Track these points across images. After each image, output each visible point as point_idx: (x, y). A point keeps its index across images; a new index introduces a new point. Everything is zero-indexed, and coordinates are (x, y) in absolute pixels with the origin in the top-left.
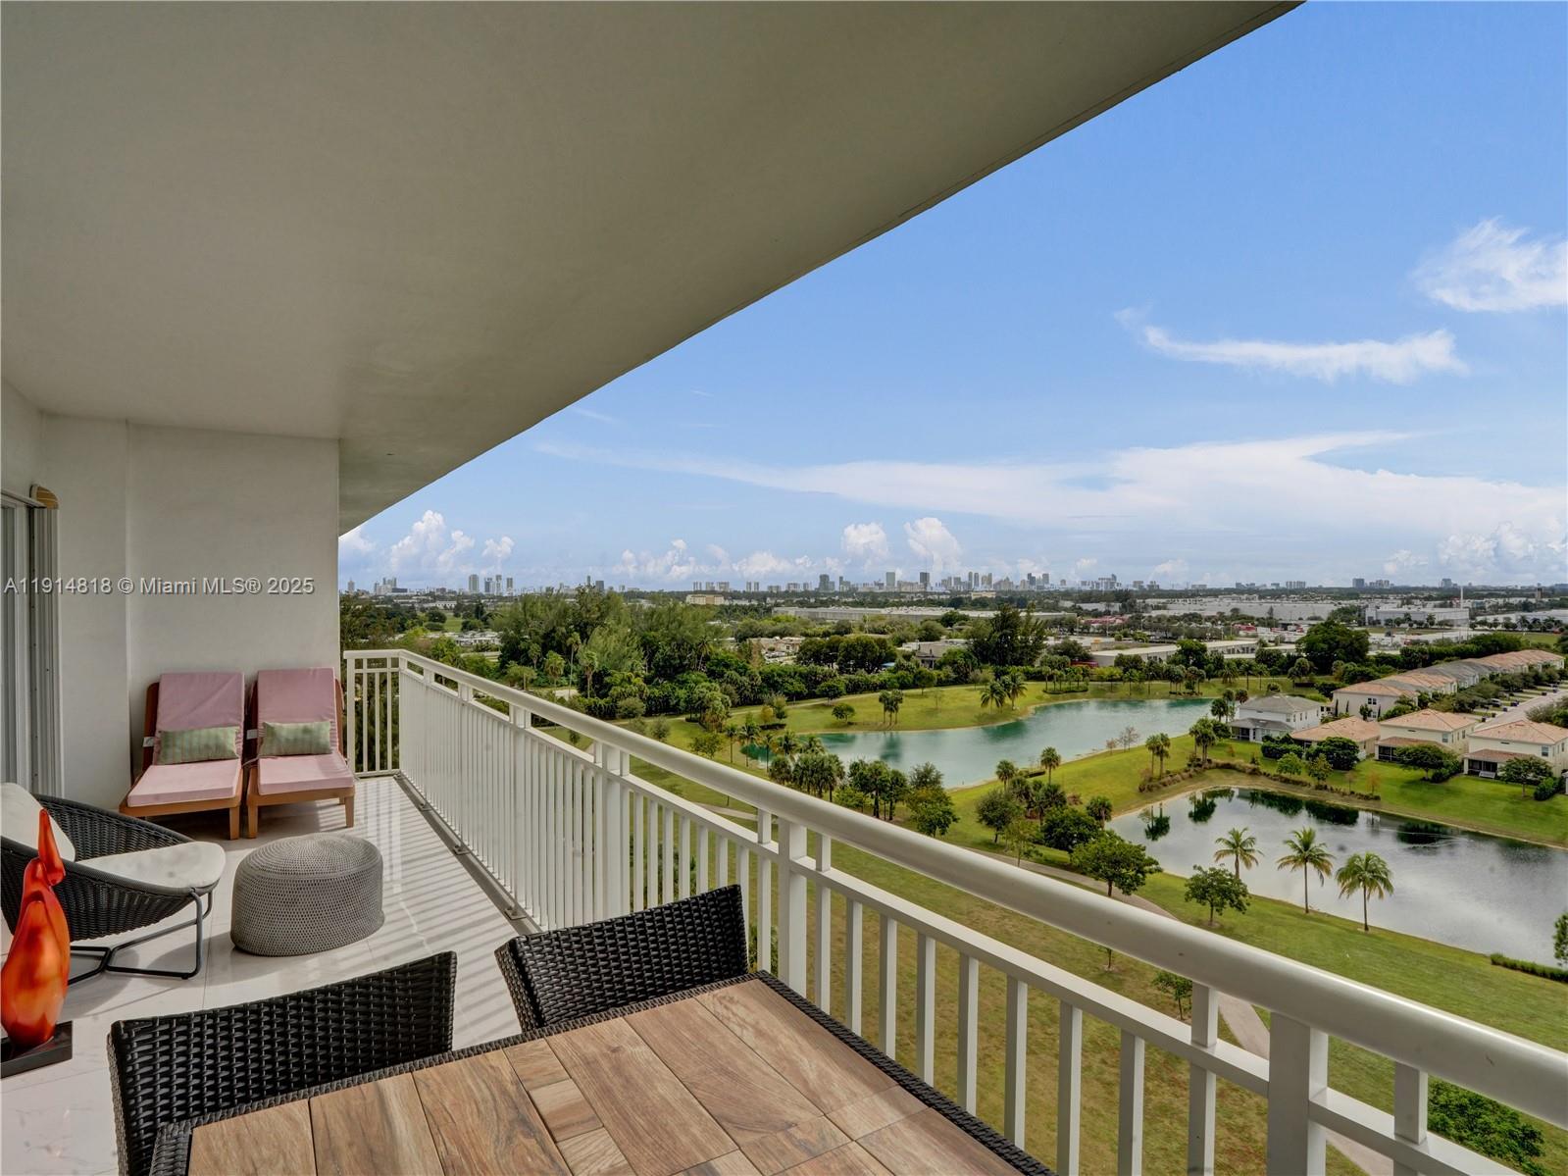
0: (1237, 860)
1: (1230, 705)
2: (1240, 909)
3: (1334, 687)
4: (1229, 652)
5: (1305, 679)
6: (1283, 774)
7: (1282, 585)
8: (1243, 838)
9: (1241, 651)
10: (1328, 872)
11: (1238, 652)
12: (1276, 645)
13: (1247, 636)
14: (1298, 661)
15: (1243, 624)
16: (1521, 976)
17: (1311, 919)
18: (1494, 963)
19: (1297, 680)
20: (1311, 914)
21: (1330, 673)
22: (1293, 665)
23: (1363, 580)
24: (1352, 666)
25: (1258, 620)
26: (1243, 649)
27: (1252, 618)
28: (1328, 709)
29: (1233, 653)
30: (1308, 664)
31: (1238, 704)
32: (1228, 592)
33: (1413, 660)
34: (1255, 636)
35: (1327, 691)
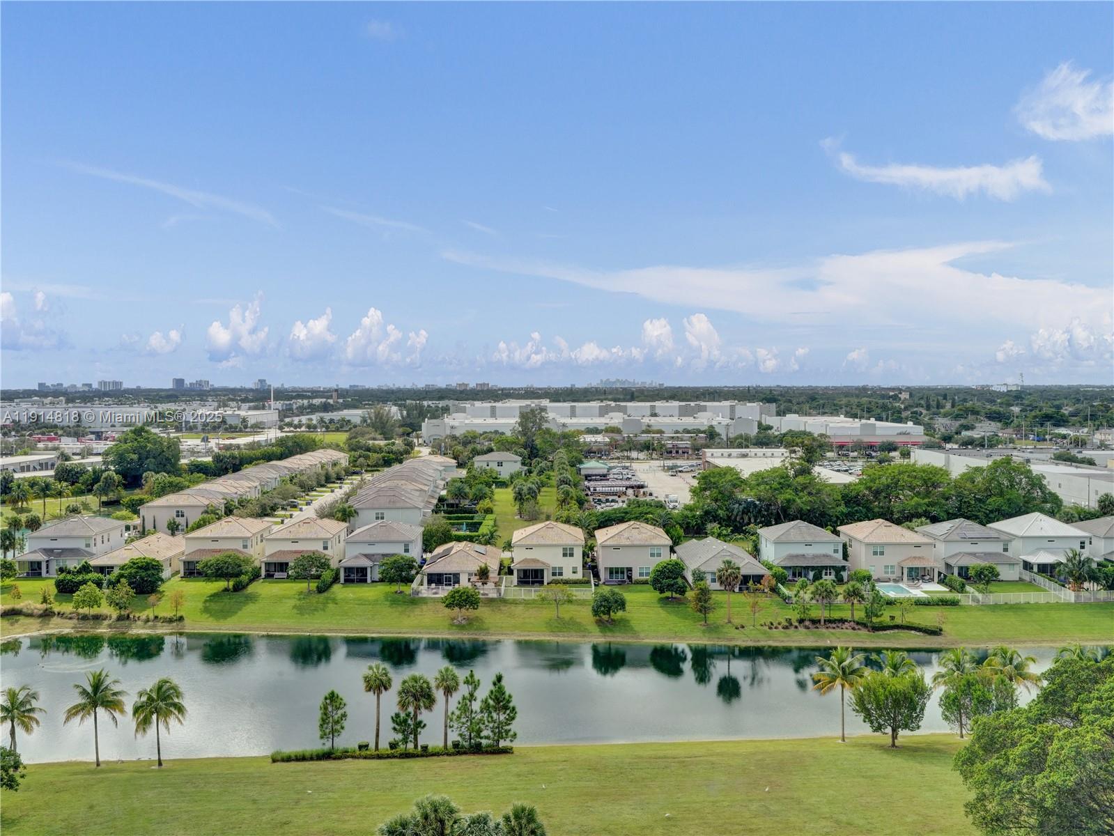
0: (13, 727)
1: (18, 535)
2: (11, 787)
3: (141, 502)
4: (23, 469)
5: (112, 496)
6: (80, 611)
7: (95, 386)
8: (21, 697)
9: (38, 467)
10: (122, 711)
11: (35, 469)
12: (83, 458)
13: (46, 449)
14: (105, 475)
15: (43, 434)
16: (293, 766)
17: (103, 771)
18: (274, 761)
19: (104, 499)
20: (102, 766)
21: (140, 486)
22: (99, 481)
23: (183, 380)
24: (163, 477)
25: (62, 428)
26: (41, 465)
27: (56, 426)
28: (135, 528)
29: (28, 470)
30: (117, 477)
31: (28, 533)
32: (26, 395)
33: (226, 465)
34: (55, 449)
35: (134, 507)
